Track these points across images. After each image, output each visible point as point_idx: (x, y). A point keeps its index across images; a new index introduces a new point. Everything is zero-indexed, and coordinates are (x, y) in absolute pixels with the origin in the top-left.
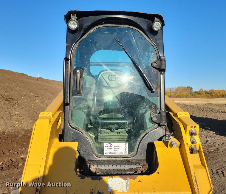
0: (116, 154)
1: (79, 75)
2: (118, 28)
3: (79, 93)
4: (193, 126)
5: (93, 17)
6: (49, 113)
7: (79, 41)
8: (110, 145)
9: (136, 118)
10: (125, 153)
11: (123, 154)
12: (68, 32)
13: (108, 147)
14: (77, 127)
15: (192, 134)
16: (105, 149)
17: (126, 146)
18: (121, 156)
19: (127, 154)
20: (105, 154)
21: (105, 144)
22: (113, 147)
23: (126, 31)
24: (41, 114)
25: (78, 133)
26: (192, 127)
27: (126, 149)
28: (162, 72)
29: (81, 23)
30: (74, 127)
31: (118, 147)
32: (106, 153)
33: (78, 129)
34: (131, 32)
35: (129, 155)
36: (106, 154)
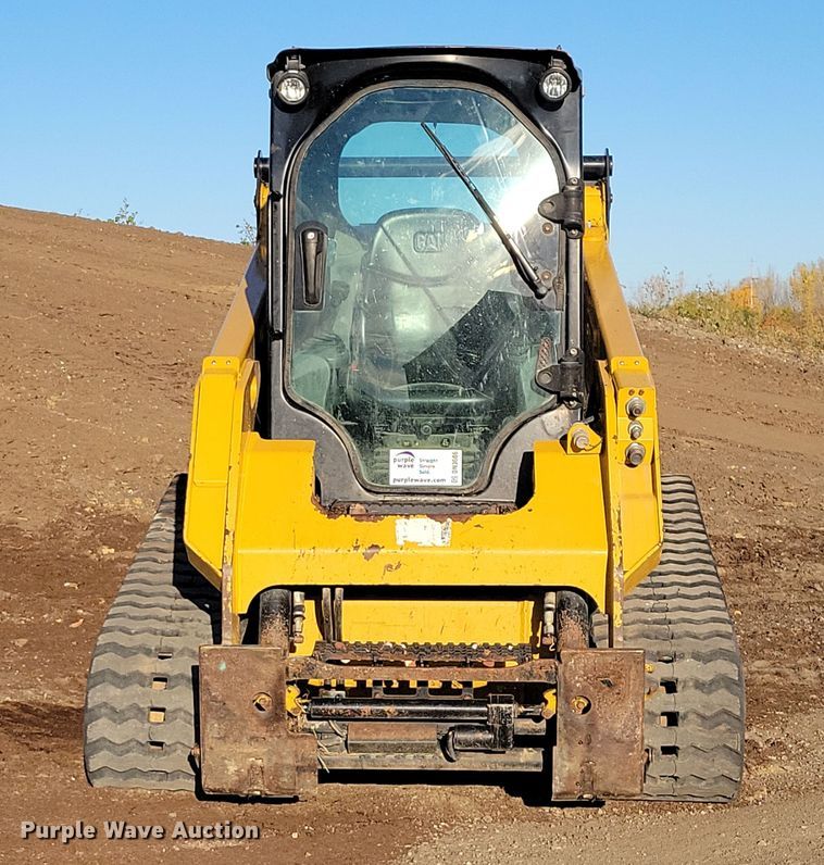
0: (427, 484)
1: (312, 248)
2: (434, 92)
3: (313, 300)
4: (637, 390)
5: (354, 61)
6: (229, 359)
7: (312, 138)
8: (407, 456)
9: (486, 376)
10: (454, 479)
11: (448, 483)
12: (277, 109)
13: (402, 463)
14: (308, 404)
15: (633, 414)
16: (393, 467)
17: (455, 462)
18: (440, 488)
19: (459, 483)
20: (391, 483)
21: (393, 453)
22: (416, 462)
23: (460, 103)
24: (207, 363)
25: (313, 422)
26: (631, 392)
27: (454, 467)
28: (573, 232)
29: (316, 80)
30: (299, 402)
31: (432, 461)
32: (395, 480)
33: (312, 410)
34: (474, 103)
35: (466, 487)
36: (397, 484)
